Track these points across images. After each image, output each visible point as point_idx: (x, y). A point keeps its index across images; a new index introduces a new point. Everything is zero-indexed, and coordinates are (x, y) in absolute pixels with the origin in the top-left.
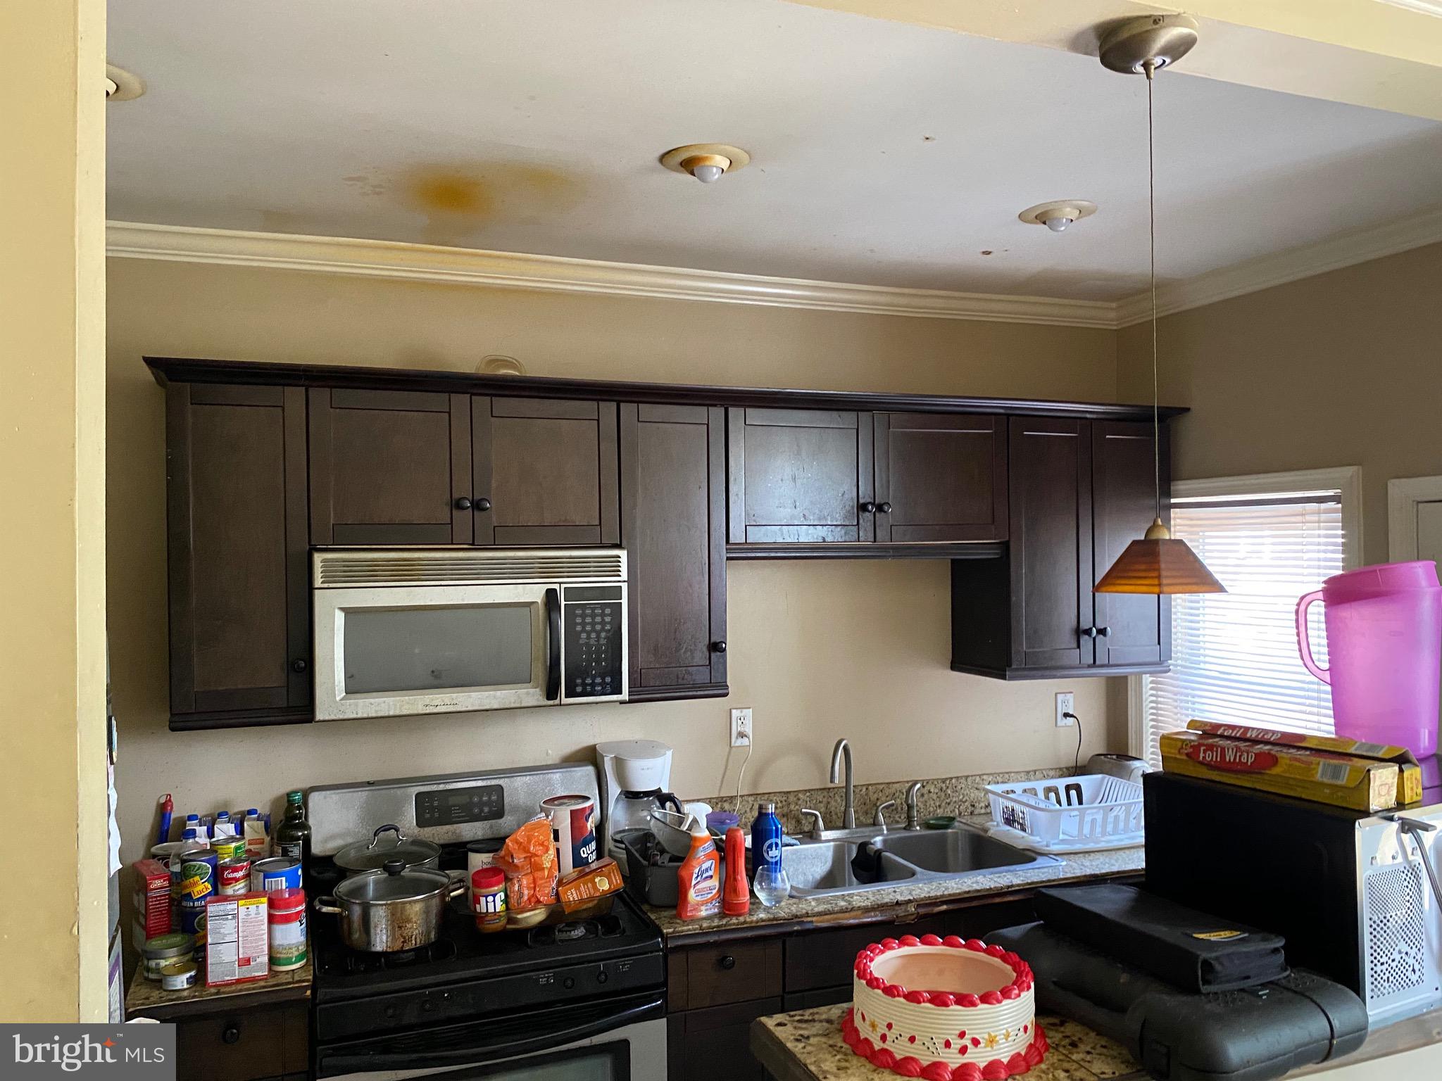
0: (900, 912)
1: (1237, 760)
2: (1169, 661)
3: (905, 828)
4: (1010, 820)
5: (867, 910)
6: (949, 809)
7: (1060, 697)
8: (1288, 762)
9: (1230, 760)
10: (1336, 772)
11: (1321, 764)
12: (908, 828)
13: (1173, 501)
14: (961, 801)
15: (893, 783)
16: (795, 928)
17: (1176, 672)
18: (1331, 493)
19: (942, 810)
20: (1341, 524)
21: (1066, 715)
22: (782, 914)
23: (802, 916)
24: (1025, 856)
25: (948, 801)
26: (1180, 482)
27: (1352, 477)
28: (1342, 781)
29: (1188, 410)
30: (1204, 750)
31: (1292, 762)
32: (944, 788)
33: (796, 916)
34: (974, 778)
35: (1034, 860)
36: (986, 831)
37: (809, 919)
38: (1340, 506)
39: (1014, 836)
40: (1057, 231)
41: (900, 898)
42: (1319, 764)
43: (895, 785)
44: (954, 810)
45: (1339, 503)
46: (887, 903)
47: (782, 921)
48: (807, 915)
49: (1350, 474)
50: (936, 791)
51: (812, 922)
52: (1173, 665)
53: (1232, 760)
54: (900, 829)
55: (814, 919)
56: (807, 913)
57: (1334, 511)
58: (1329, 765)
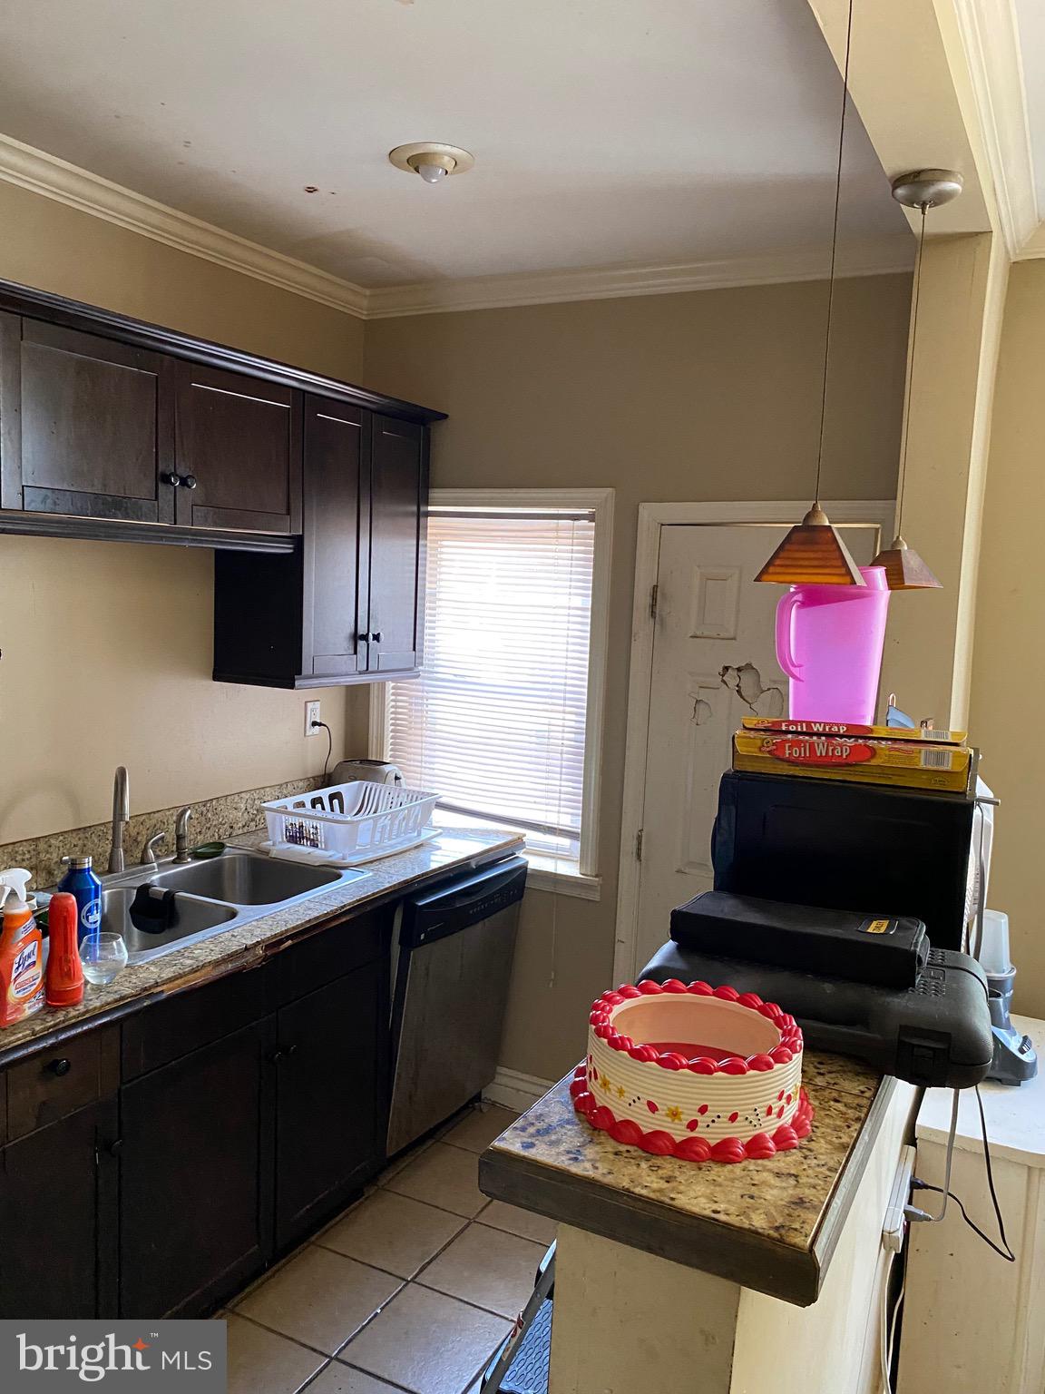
0: (249, 958)
1: (830, 754)
2: (420, 668)
3: (174, 862)
4: (296, 836)
5: (217, 963)
6: (210, 833)
7: (310, 706)
8: (887, 752)
9: (821, 753)
10: (940, 758)
11: (923, 752)
12: (177, 861)
13: (430, 508)
14: (221, 823)
15: (154, 813)
16: (145, 1004)
17: (424, 678)
18: (585, 511)
19: (202, 836)
20: (593, 541)
21: (314, 724)
22: (128, 991)
23: (151, 987)
24: (328, 873)
25: (208, 825)
26: (436, 490)
27: (606, 498)
28: (948, 767)
29: (445, 416)
30: (789, 746)
31: (892, 753)
32: (205, 812)
33: (145, 989)
34: (232, 797)
35: (339, 876)
36: (267, 853)
37: (159, 989)
38: (593, 524)
39: (302, 853)
40: (430, 182)
41: (249, 943)
42: (920, 752)
43: (156, 815)
44: (214, 835)
45: (593, 521)
46: (237, 951)
47: (129, 1000)
48: (157, 984)
49: (605, 495)
50: (197, 816)
51: (162, 992)
52: (422, 671)
53: (824, 754)
54: (168, 863)
55: (164, 987)
56: (157, 983)
57: (588, 529)
58: (931, 752)
